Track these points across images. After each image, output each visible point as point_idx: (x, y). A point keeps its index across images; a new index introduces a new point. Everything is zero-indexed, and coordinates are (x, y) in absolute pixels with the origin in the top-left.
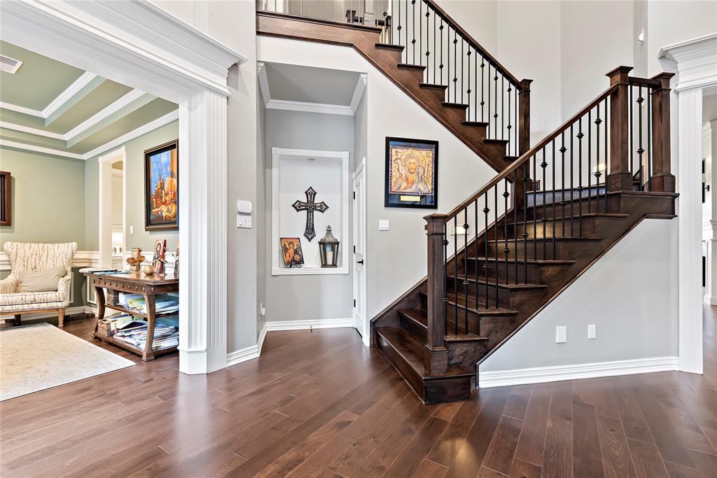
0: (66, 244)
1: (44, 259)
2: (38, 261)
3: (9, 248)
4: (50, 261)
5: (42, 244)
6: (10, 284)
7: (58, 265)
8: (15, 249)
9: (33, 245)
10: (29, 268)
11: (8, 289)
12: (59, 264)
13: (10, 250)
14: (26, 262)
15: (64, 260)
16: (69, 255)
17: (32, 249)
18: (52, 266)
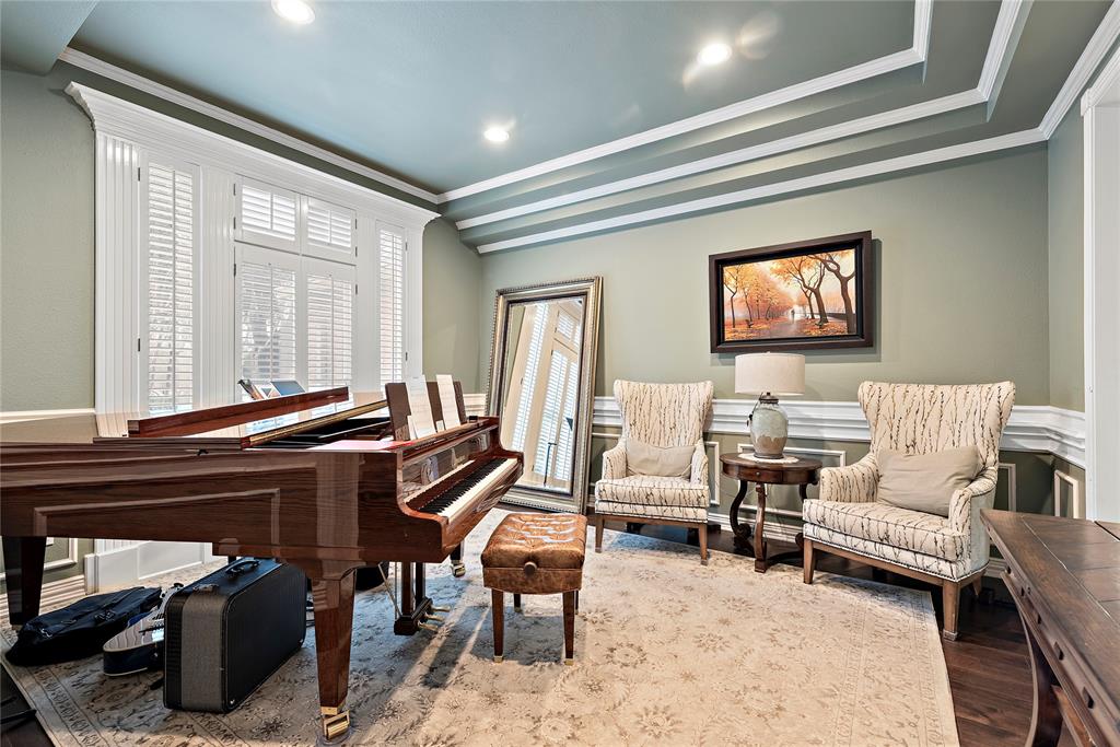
0: (986, 387)
1: (932, 422)
2: (919, 428)
3: (866, 395)
4: (946, 432)
5: (932, 387)
6: (859, 475)
7: (963, 444)
8: (876, 398)
9: (913, 388)
10: (902, 446)
11: (855, 490)
12: (966, 443)
13: (867, 401)
14: (895, 428)
15: (979, 431)
16: (991, 420)
17: (909, 398)
18: (949, 446)
